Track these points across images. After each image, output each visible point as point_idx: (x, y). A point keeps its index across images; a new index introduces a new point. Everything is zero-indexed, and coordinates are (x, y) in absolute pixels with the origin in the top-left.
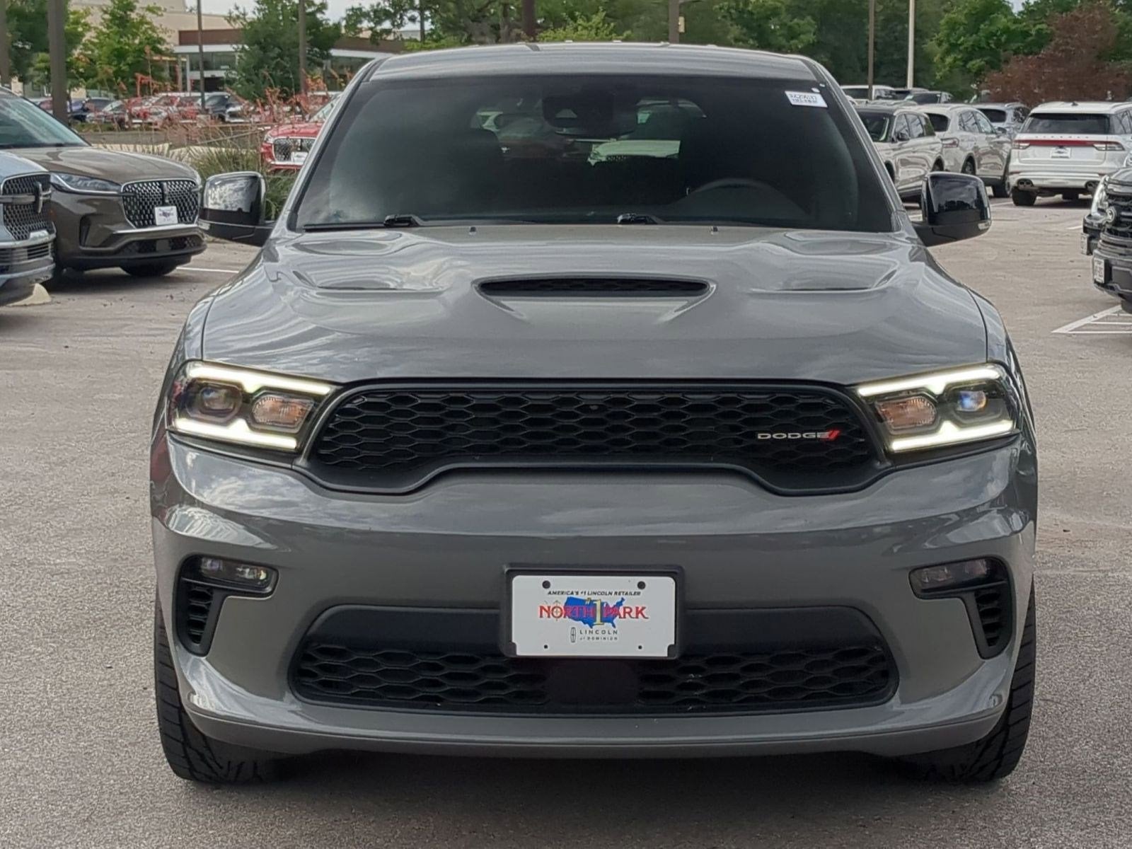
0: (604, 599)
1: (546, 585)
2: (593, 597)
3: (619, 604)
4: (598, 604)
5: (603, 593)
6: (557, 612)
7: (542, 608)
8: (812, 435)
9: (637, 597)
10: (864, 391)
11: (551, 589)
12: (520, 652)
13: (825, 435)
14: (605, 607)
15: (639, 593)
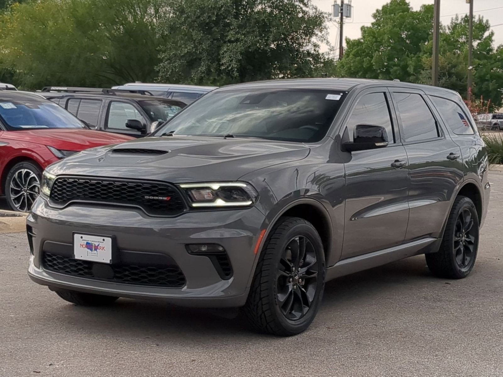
0: (95, 243)
1: (82, 237)
2: (93, 242)
3: (98, 245)
4: (93, 244)
5: (95, 242)
6: (84, 247)
7: (81, 245)
8: (161, 198)
9: (102, 243)
10: (183, 186)
11: (83, 239)
12: (76, 258)
13: (165, 198)
14: (95, 246)
15: (103, 242)
